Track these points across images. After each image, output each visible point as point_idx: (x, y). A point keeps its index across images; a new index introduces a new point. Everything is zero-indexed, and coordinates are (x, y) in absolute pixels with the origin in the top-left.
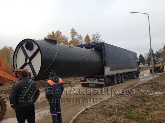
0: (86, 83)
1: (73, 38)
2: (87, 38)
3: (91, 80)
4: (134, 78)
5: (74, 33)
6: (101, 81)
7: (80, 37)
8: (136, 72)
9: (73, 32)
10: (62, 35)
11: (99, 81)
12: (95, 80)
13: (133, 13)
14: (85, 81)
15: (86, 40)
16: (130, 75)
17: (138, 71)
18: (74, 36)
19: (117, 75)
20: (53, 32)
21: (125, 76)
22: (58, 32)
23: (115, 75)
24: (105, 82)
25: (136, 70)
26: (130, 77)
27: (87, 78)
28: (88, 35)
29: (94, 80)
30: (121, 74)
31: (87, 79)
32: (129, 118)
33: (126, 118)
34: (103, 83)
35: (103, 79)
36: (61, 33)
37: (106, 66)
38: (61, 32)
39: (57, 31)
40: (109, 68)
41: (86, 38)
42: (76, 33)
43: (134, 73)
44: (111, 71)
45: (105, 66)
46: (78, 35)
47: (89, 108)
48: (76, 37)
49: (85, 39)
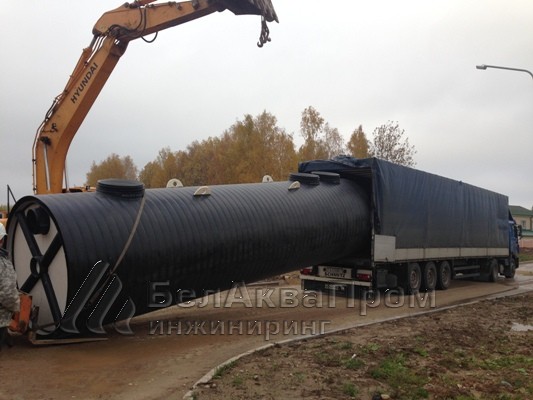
0: (317, 279)
1: (310, 137)
2: (359, 139)
3: (331, 270)
4: (491, 280)
5: (314, 120)
6: (363, 278)
7: (335, 136)
8: (500, 260)
9: (312, 120)
10: (276, 125)
11: (355, 277)
12: (345, 272)
13: (485, 68)
14: (315, 272)
15: (353, 145)
16: (477, 267)
17: (514, 257)
18: (313, 132)
19: (422, 263)
20: (248, 118)
21: (455, 269)
22: (264, 117)
23: (412, 262)
24: (374, 280)
25: (504, 252)
26: (477, 274)
27: (322, 265)
28: (360, 128)
29: (341, 272)
30: (438, 263)
31: (321, 268)
32: (375, 378)
33: (367, 377)
34: (368, 284)
35: (369, 272)
36: (273, 120)
37: (379, 233)
38: (274, 117)
39: (261, 114)
40: (392, 240)
41: (354, 137)
42: (321, 121)
43: (495, 262)
44: (397, 248)
45: (376, 230)
46: (327, 130)
47: (285, 344)
48: (320, 136)
49: (349, 143)
